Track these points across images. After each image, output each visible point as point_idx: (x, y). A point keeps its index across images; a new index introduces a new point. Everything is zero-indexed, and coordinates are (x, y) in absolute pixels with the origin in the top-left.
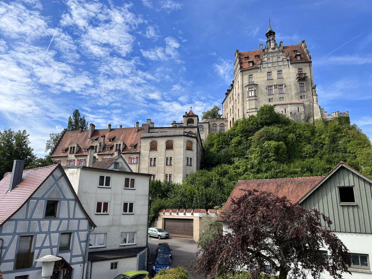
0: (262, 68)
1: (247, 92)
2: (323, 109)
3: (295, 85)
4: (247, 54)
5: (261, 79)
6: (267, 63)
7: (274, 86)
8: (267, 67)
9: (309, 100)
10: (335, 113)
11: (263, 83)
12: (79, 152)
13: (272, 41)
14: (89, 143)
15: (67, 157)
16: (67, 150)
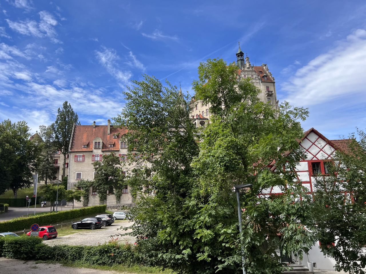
3: (265, 99)
12: (104, 148)
13: (247, 62)
14: (110, 138)
15: (92, 152)
16: (88, 145)
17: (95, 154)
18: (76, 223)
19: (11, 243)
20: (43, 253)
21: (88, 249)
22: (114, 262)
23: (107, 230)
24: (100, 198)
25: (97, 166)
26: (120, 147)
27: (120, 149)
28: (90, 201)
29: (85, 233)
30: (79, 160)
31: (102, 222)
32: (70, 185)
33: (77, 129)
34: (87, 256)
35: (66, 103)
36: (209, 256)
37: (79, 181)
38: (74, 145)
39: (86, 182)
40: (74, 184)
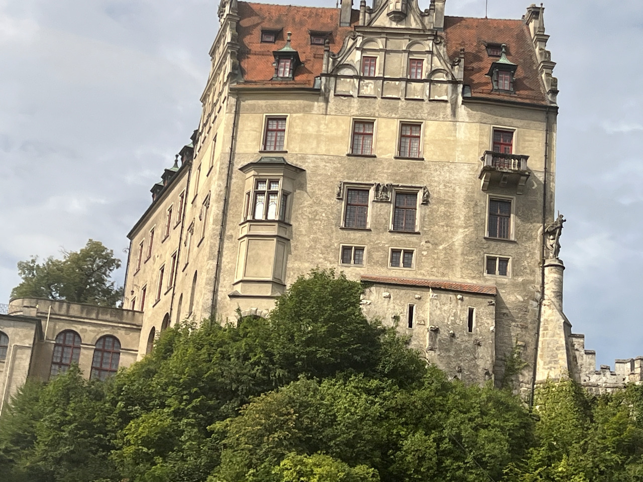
0: (332, 92)
1: (245, 196)
2: (582, 337)
3: (470, 200)
4: (275, 15)
5: (323, 149)
6: (360, 78)
7: (377, 190)
8: (355, 95)
9: (524, 284)
10: (629, 365)
11: (329, 169)
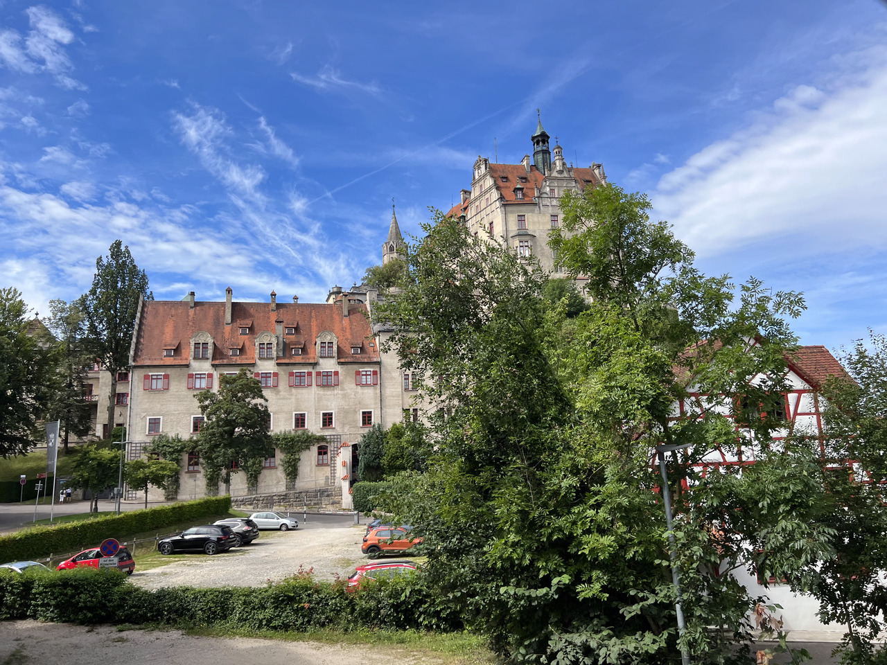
0: (541, 204)
5: (541, 227)
6: (550, 198)
8: (550, 205)
11: (544, 235)
12: (218, 357)
13: (557, 158)
14: (232, 334)
15: (187, 366)
16: (177, 350)
17: (194, 373)
18: (167, 540)
19: (52, 585)
20: (134, 606)
21: (244, 595)
22: (309, 622)
23: (247, 556)
24: (208, 479)
25: (207, 403)
26: (257, 356)
27: (257, 360)
28: (181, 488)
29: (196, 563)
30: (154, 387)
31: (233, 536)
32: (133, 448)
33: (149, 309)
34: (243, 610)
35: (118, 244)
36: (604, 589)
37: (156, 439)
38: (141, 351)
39: (174, 440)
40: (142, 445)
